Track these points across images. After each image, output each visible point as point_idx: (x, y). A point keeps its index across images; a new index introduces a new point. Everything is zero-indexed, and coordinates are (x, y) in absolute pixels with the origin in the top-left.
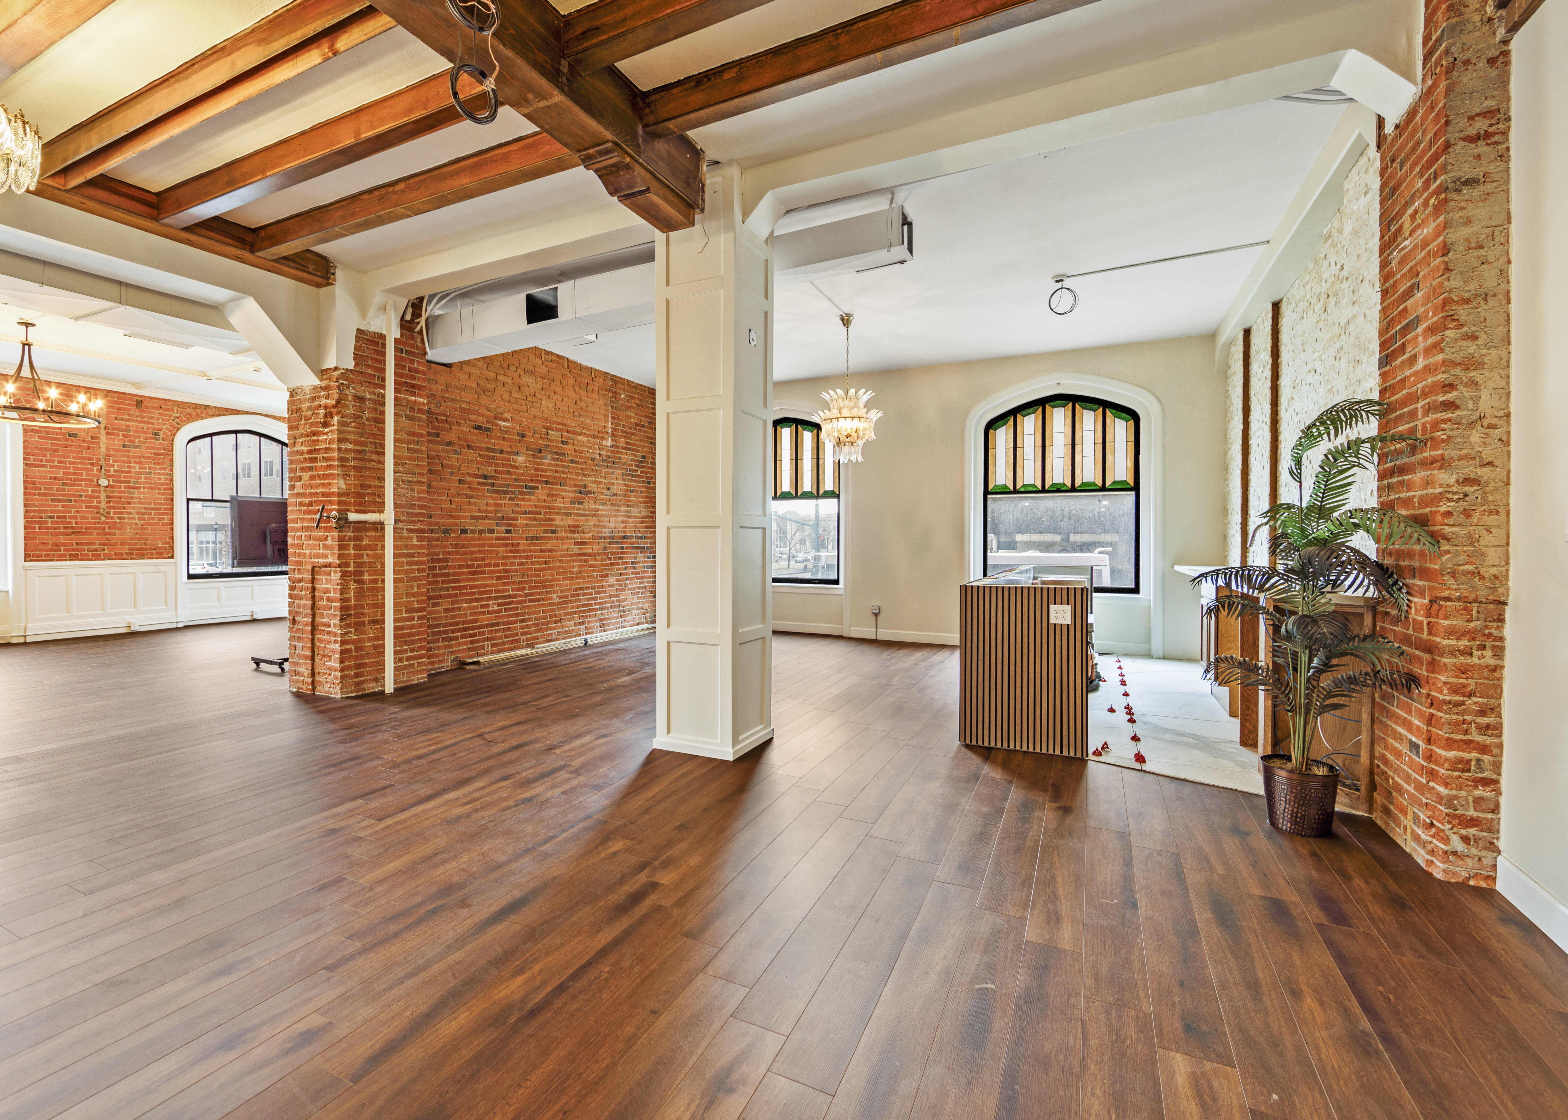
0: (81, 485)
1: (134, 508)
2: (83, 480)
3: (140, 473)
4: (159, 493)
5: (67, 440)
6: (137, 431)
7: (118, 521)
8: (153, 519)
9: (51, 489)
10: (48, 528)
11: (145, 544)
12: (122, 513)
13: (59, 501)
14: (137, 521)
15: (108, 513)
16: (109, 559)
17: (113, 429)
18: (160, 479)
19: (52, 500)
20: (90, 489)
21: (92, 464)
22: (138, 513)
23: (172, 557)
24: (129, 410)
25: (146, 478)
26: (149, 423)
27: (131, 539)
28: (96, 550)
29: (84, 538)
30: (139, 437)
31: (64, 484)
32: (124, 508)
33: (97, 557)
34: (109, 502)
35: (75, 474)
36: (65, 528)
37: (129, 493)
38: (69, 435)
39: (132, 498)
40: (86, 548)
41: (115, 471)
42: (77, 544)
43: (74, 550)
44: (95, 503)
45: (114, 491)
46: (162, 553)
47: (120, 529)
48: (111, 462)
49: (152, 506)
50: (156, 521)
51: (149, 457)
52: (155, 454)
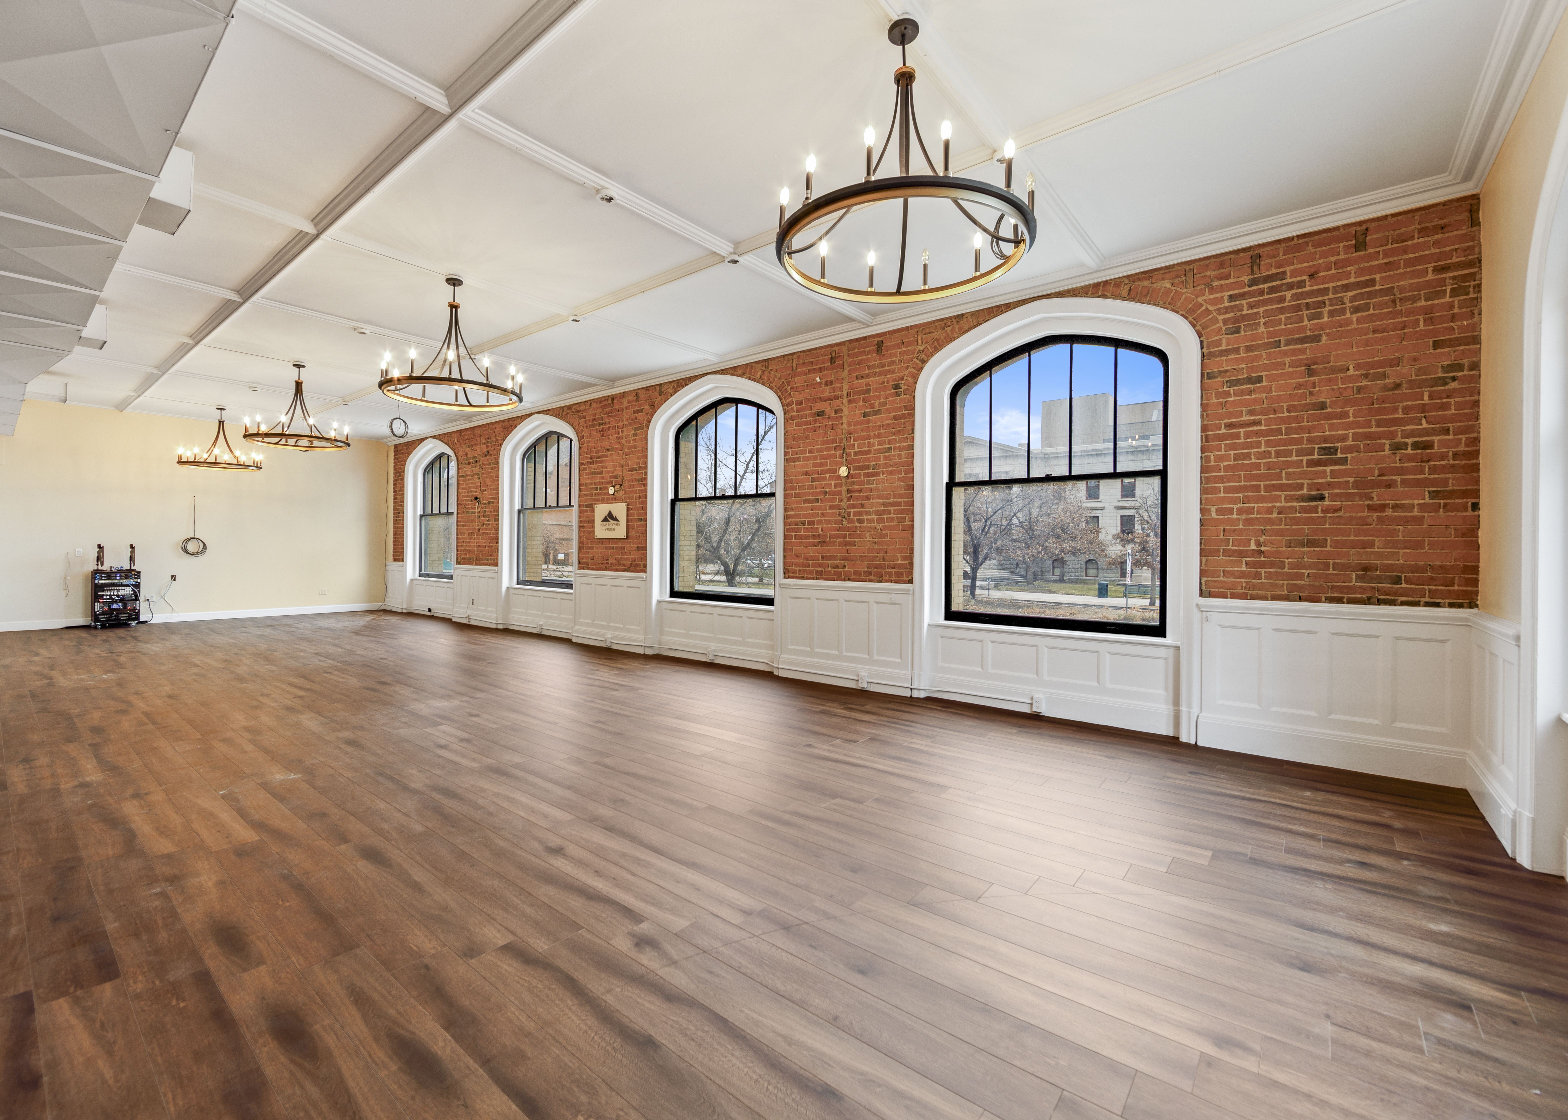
0: (825, 479)
1: (872, 505)
2: (827, 472)
3: (879, 451)
4: (899, 479)
5: (815, 421)
6: (876, 390)
7: (857, 525)
8: (892, 519)
9: (801, 487)
10: (801, 537)
11: (884, 559)
12: (860, 513)
13: (808, 501)
14: (875, 524)
15: (849, 514)
16: (849, 580)
17: (855, 393)
18: (900, 456)
19: (805, 501)
20: (833, 483)
21: (835, 448)
22: (877, 513)
23: (911, 581)
24: (868, 360)
25: (886, 458)
26: (889, 372)
27: (871, 551)
28: (837, 567)
29: (828, 550)
30: (879, 397)
31: (813, 480)
32: (863, 506)
33: (838, 577)
34: (849, 499)
35: (821, 464)
36: (814, 536)
37: (868, 483)
38: (818, 415)
39: (871, 490)
40: (829, 562)
41: (856, 454)
42: (822, 557)
43: (820, 565)
44: (837, 502)
45: (854, 483)
46: (901, 574)
47: (860, 536)
48: (852, 442)
49: (892, 500)
50: (895, 523)
51: (889, 425)
52: (896, 418)
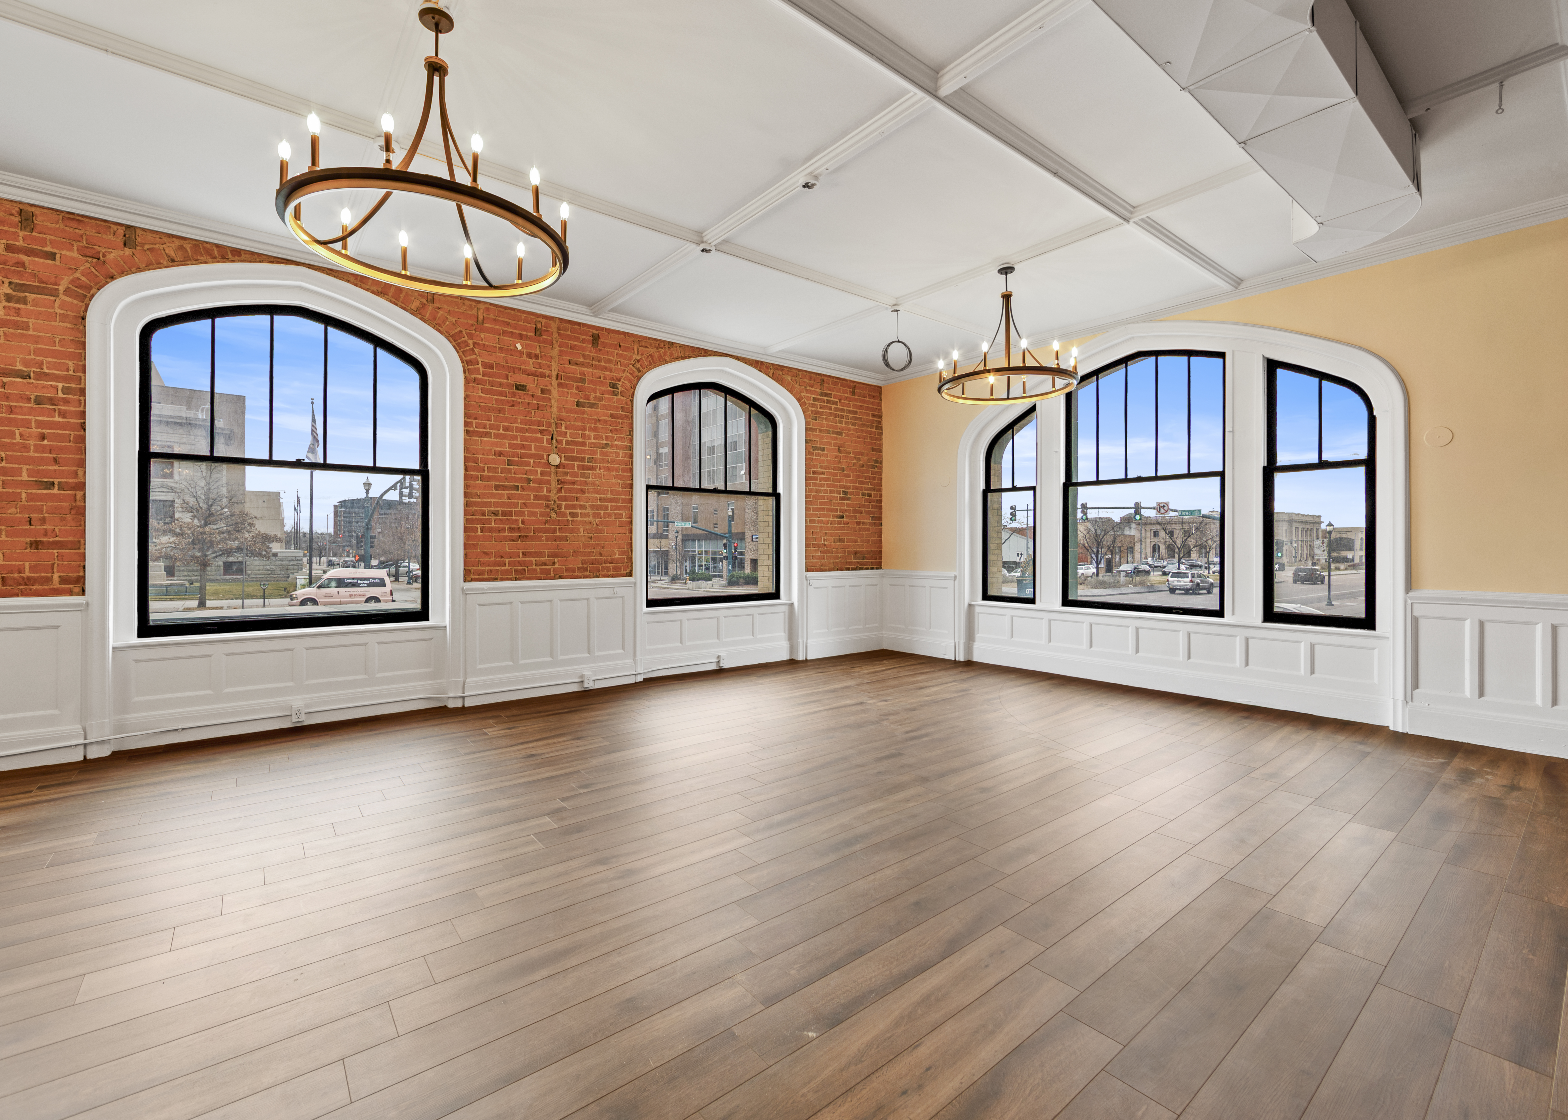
0: (528, 464)
1: (588, 501)
2: (531, 456)
3: (595, 445)
4: (617, 477)
5: (514, 395)
6: (592, 382)
7: (570, 519)
8: (609, 515)
9: (495, 470)
10: (491, 530)
11: (601, 554)
12: (574, 507)
13: (504, 488)
14: (591, 519)
15: (560, 507)
16: (560, 577)
17: (567, 378)
18: (617, 454)
19: (497, 487)
20: (539, 470)
21: (541, 432)
22: (593, 507)
23: (630, 574)
24: (584, 349)
25: (602, 453)
26: (606, 368)
27: (585, 546)
28: (545, 564)
29: (531, 545)
30: (595, 391)
31: (510, 463)
32: (577, 499)
33: (546, 576)
34: (560, 490)
35: (523, 447)
36: (511, 530)
37: (583, 475)
38: (517, 388)
39: (586, 483)
40: (534, 560)
41: (568, 443)
42: (523, 553)
43: (520, 564)
44: (545, 493)
45: (566, 474)
46: (619, 569)
47: (572, 531)
48: (563, 429)
49: (609, 496)
50: (613, 519)
51: (606, 421)
52: (612, 416)
